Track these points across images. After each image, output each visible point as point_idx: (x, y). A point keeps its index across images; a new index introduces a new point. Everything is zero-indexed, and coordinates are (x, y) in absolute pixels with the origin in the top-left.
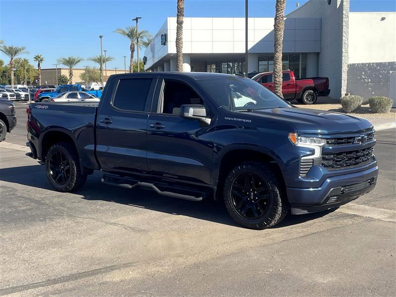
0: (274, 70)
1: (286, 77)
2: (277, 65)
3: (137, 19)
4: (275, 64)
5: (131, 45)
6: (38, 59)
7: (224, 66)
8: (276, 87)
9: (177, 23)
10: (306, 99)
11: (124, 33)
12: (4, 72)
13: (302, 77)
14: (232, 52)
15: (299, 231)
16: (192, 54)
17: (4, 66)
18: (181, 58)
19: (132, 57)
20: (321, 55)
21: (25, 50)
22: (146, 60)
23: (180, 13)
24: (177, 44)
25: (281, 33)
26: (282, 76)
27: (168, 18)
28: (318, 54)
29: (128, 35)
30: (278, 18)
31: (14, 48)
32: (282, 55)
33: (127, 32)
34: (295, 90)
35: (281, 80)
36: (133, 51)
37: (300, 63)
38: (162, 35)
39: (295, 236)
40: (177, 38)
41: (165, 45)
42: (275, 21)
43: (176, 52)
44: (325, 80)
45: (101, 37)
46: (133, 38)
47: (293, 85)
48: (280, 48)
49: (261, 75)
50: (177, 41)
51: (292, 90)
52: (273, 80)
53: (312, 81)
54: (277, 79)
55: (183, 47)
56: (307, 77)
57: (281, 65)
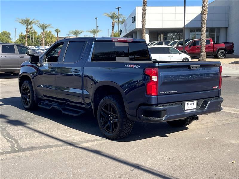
0: (201, 38)
1: (208, 42)
2: (203, 35)
3: (118, 8)
4: (201, 34)
5: (112, 23)
6: (57, 31)
7: (169, 35)
8: (202, 48)
9: (143, 10)
10: (220, 55)
11: (109, 16)
12: (37, 39)
13: (216, 42)
14: (174, 27)
15: (221, 122)
16: (150, 28)
17: (37, 35)
18: (144, 31)
19: (113, 30)
20: (229, 29)
21: (51, 26)
22: (121, 32)
23: (144, 4)
24: (142, 23)
25: (206, 16)
26: (205, 42)
27: (137, 7)
28: (227, 28)
29: (111, 17)
30: (204, 7)
31: (45, 24)
32: (205, 29)
33: (110, 15)
34: (213, 50)
35: (205, 44)
36: (113, 26)
37: (216, 33)
38: (132, 17)
39: (219, 124)
40: (142, 19)
41: (134, 23)
42: (202, 9)
43: (142, 27)
44: (231, 44)
45: (96, 18)
46: (114, 18)
47: (212, 47)
48: (205, 25)
49: (193, 41)
50: (142, 21)
51: (211, 50)
52: (200, 44)
53: (224, 45)
54: (202, 43)
55: (146, 24)
56: (220, 42)
57: (205, 35)
